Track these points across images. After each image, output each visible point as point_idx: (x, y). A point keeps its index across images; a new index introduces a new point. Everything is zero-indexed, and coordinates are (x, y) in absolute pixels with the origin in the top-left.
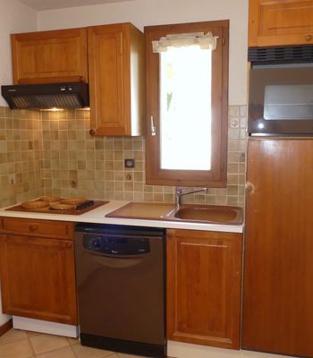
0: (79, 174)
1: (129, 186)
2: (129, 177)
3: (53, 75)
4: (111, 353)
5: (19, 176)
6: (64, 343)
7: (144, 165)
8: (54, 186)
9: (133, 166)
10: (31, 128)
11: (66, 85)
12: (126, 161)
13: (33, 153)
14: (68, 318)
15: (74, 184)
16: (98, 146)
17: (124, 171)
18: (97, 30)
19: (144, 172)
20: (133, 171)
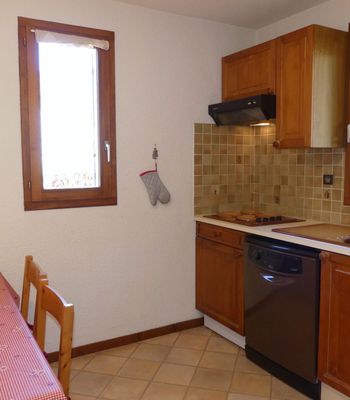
0: (282, 189)
1: (327, 205)
2: (327, 195)
3: (251, 90)
4: (266, 373)
5: (224, 188)
6: (234, 351)
7: (343, 182)
8: (261, 201)
9: (331, 183)
10: (241, 143)
11: (251, 99)
12: (325, 176)
13: (242, 167)
14: (237, 326)
15: (277, 200)
16: (300, 160)
17: (322, 188)
18: (284, 40)
19: (343, 190)
20: (331, 188)
